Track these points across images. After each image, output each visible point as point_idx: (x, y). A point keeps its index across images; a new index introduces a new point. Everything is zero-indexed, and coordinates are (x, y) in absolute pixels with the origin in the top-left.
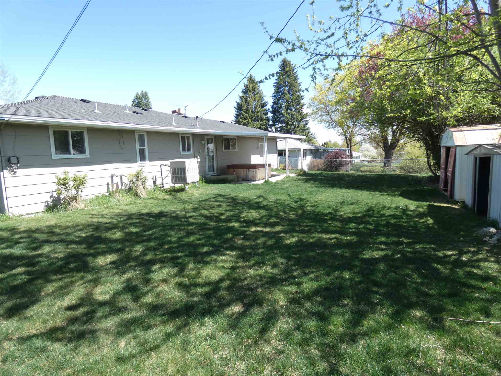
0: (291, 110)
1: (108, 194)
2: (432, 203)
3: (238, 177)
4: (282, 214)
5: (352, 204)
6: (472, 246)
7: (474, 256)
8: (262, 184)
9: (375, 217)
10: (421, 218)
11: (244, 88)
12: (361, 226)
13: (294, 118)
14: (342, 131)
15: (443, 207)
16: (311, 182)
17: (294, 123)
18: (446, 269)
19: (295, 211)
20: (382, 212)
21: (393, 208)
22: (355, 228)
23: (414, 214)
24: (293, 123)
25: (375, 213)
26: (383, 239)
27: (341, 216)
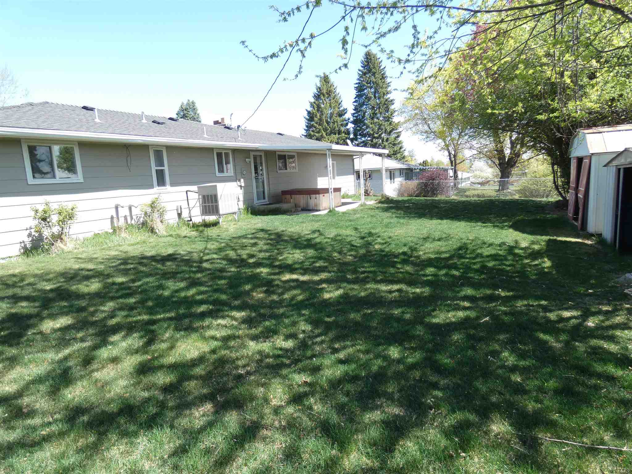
0: (378, 118)
1: (111, 231)
2: (555, 237)
3: (296, 206)
4: (336, 254)
5: (439, 240)
6: (605, 302)
7: (608, 320)
8: (325, 215)
9: (467, 258)
10: (535, 259)
11: (316, 91)
12: (443, 272)
13: (382, 130)
14: (443, 144)
15: (570, 242)
16: (393, 210)
17: (383, 136)
18: (558, 341)
19: (356, 251)
20: (479, 251)
21: (496, 245)
22: (432, 275)
23: (524, 253)
24: (380, 135)
25: (468, 252)
26: (469, 291)
27: (418, 257)
